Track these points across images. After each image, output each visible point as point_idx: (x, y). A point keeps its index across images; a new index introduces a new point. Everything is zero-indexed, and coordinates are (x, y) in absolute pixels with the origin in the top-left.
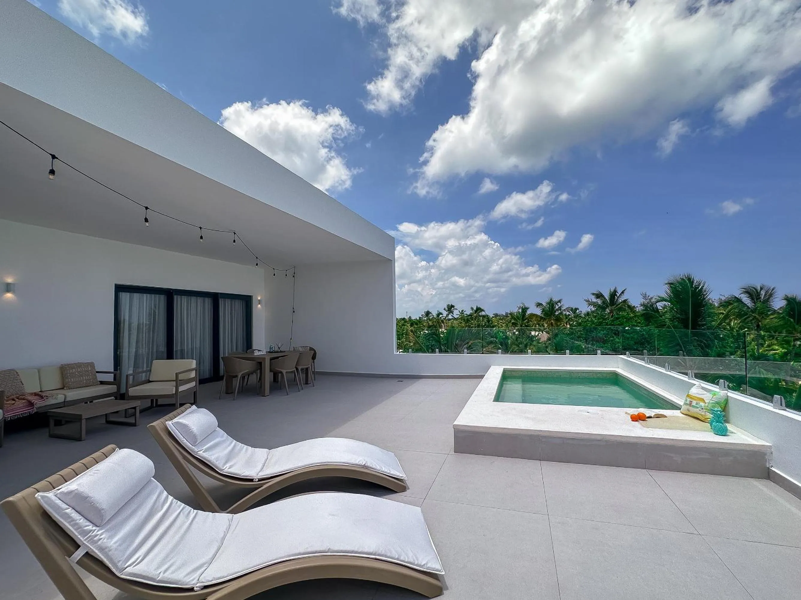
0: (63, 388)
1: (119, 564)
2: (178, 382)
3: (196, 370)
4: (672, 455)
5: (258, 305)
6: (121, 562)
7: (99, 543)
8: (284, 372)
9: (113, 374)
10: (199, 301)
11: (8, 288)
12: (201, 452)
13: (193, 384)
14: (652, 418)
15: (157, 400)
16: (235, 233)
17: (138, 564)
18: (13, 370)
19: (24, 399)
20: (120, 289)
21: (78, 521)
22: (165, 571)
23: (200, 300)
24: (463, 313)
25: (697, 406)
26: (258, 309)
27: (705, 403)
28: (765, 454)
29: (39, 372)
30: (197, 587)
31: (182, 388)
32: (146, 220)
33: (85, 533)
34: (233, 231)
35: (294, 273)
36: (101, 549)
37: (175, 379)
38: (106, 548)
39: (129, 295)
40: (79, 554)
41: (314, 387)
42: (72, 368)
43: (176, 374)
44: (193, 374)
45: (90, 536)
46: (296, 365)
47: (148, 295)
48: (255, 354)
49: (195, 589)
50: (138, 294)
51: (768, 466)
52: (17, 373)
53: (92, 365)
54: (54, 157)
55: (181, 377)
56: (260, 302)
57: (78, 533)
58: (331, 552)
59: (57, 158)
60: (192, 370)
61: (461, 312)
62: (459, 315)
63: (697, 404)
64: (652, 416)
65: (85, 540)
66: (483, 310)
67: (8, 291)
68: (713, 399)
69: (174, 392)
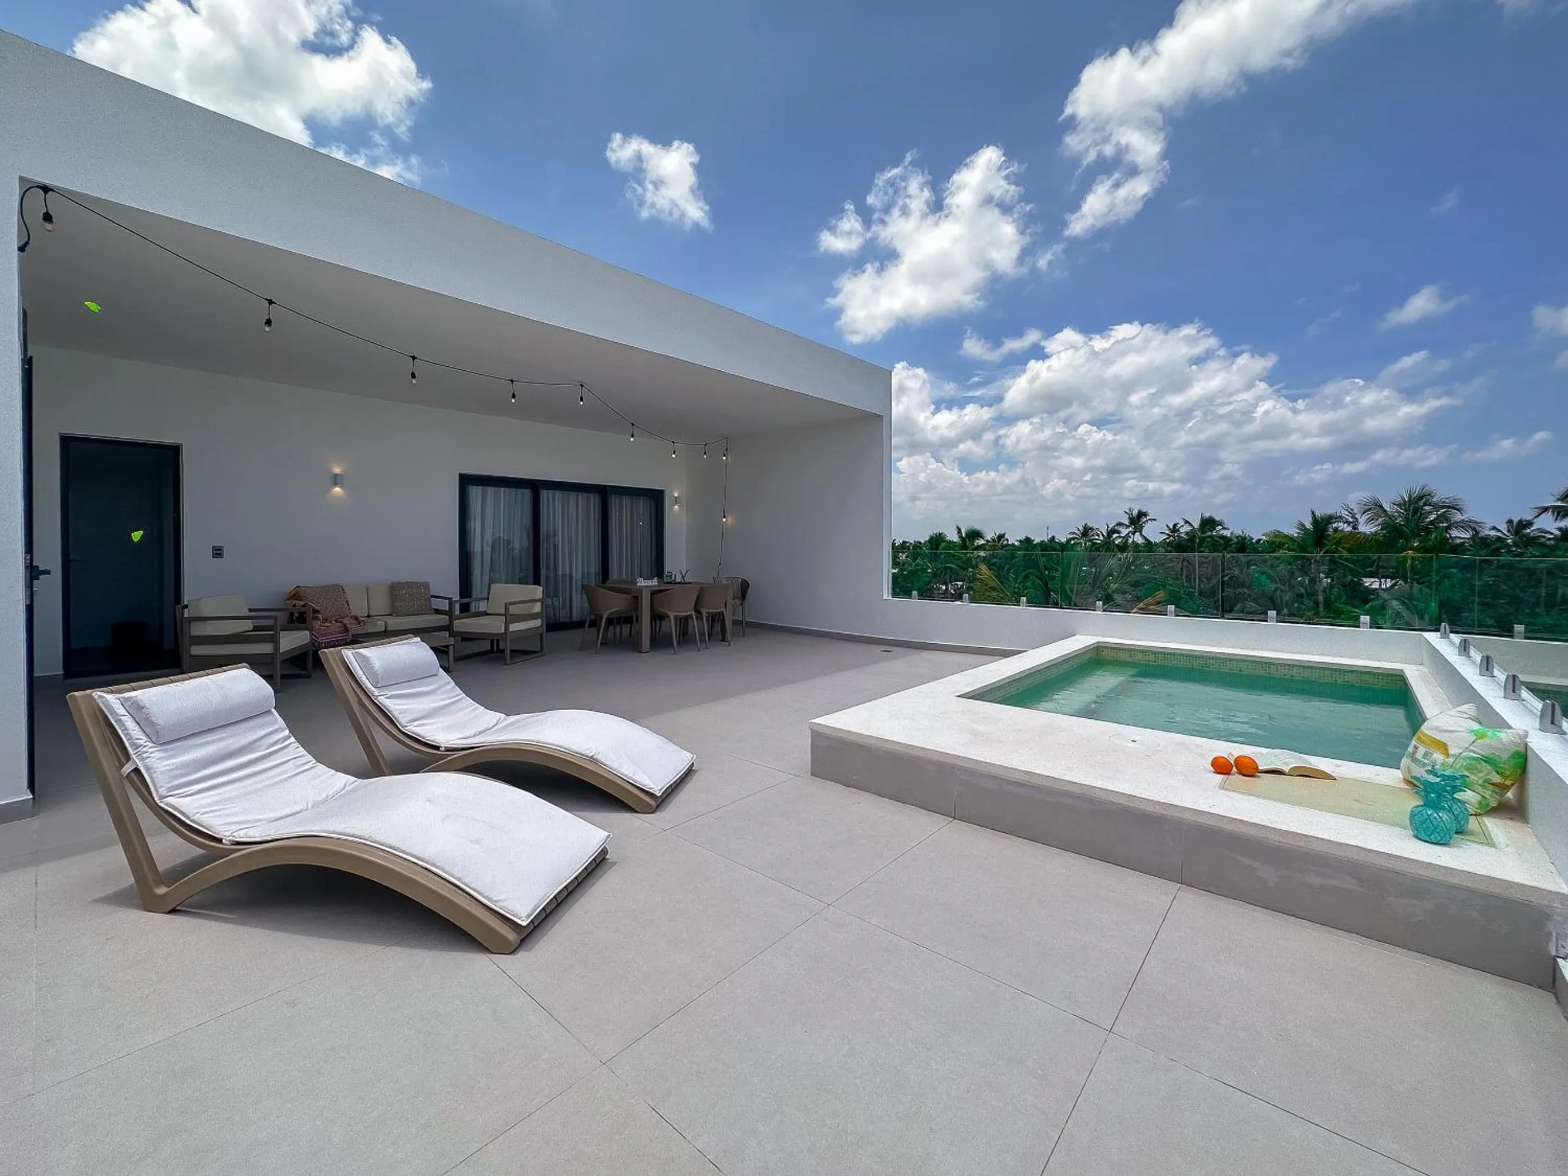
0: (391, 615)
1: (160, 790)
2: (510, 618)
3: (542, 602)
4: (1255, 864)
5: (674, 505)
6: (164, 788)
7: (147, 761)
8: (672, 615)
9: (448, 601)
10: (580, 498)
11: (336, 480)
12: (383, 697)
13: (537, 623)
14: (1285, 774)
15: (498, 641)
16: (582, 386)
17: (183, 797)
18: (338, 585)
19: (341, 622)
20: (466, 481)
21: (130, 732)
22: (205, 813)
23: (582, 497)
24: (1178, 530)
25: (1426, 761)
26: (674, 512)
27: (1448, 755)
28: (1548, 917)
29: (367, 590)
30: (226, 840)
31: (514, 627)
32: (413, 376)
33: (136, 746)
34: (579, 382)
35: (727, 450)
36: (148, 769)
37: (503, 612)
38: (152, 768)
39: (481, 490)
40: (128, 768)
41: (729, 648)
42: (402, 588)
43: (506, 604)
44: (537, 608)
45: (139, 751)
46: (695, 605)
47: (507, 489)
48: (638, 584)
49: (224, 841)
50: (493, 488)
51: (1554, 953)
52: (343, 590)
53: (426, 585)
54: (271, 302)
55: (512, 610)
56: (676, 500)
57: (129, 744)
58: (371, 841)
59: (275, 303)
60: (537, 601)
61: (1171, 527)
62: (1167, 534)
63: (1425, 755)
64: (1287, 769)
65: (135, 754)
66: (1220, 524)
67: (335, 484)
68: (1471, 748)
69: (503, 631)
